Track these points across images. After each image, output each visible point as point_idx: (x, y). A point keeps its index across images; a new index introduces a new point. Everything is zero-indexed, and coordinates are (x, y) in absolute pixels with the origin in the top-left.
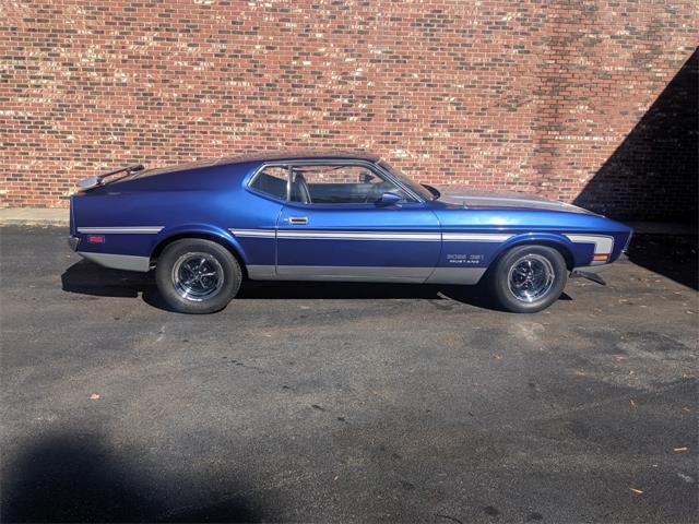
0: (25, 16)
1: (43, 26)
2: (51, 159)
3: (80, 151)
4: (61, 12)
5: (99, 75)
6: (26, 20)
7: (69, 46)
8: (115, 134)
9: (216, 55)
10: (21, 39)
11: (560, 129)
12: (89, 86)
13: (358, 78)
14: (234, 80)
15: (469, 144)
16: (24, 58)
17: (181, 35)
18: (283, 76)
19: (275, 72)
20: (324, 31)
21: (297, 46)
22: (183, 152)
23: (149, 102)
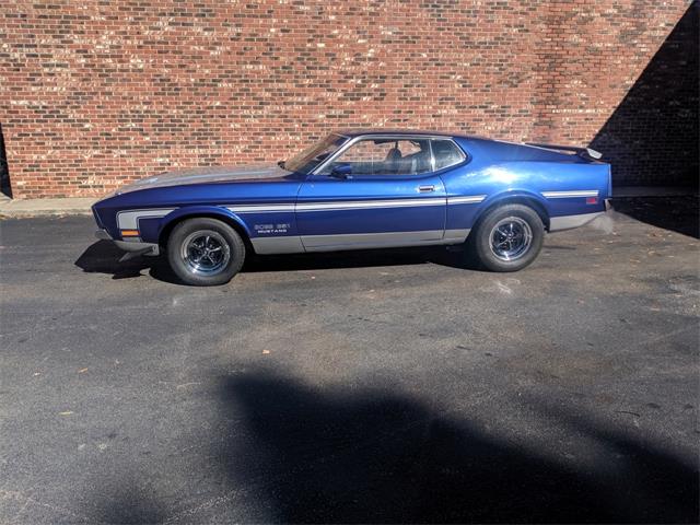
0: (35, 2)
1: (54, 12)
2: (69, 148)
3: (98, 139)
5: (114, 62)
6: (36, 7)
7: (82, 32)
8: (133, 121)
9: (232, 39)
10: (31, 27)
12: (104, 73)
13: (370, 59)
14: (251, 63)
15: (475, 120)
16: (36, 46)
17: (196, 19)
18: (298, 59)
19: (290, 54)
20: (337, 14)
21: (311, 28)
22: (202, 136)
23: (166, 88)
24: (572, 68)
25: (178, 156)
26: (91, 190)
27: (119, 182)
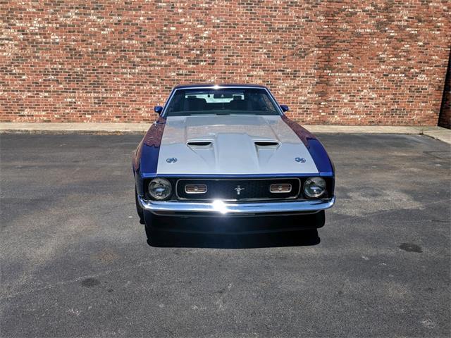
1: (4, 6)
2: (13, 91)
3: (31, 86)
5: (41, 38)
8: (52, 75)
9: (115, 24)
11: (331, 68)
12: (35, 44)
13: (205, 38)
14: (127, 39)
15: (276, 79)
17: (92, 11)
18: (158, 37)
19: (153, 34)
20: (183, 8)
21: (167, 17)
22: (96, 85)
23: (73, 54)
24: (342, 45)
25: (80, 98)
26: (26, 118)
27: (44, 113)
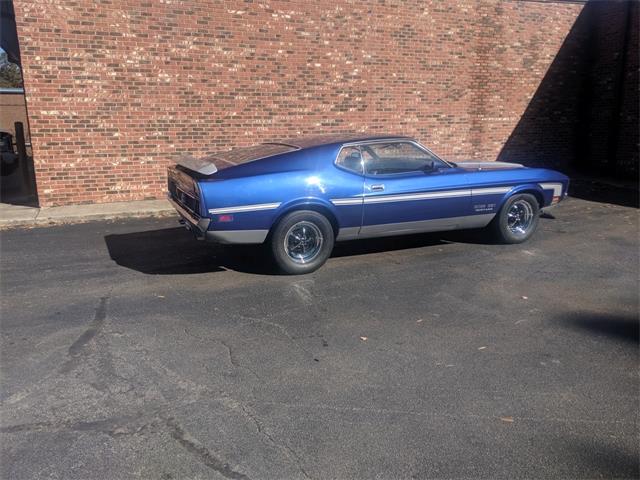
0: (69, 18)
1: (88, 28)
2: (98, 156)
3: (127, 146)
4: (105, 16)
5: (143, 76)
6: (70, 23)
7: (114, 48)
8: (159, 130)
9: (247, 58)
10: (65, 41)
11: (484, 112)
12: (134, 86)
13: (355, 77)
14: (262, 79)
15: (431, 127)
17: (217, 40)
18: (300, 76)
19: (294, 72)
20: (330, 39)
21: (310, 51)
22: (220, 143)
23: (190, 100)
26: (119, 196)
27: (145, 187)
